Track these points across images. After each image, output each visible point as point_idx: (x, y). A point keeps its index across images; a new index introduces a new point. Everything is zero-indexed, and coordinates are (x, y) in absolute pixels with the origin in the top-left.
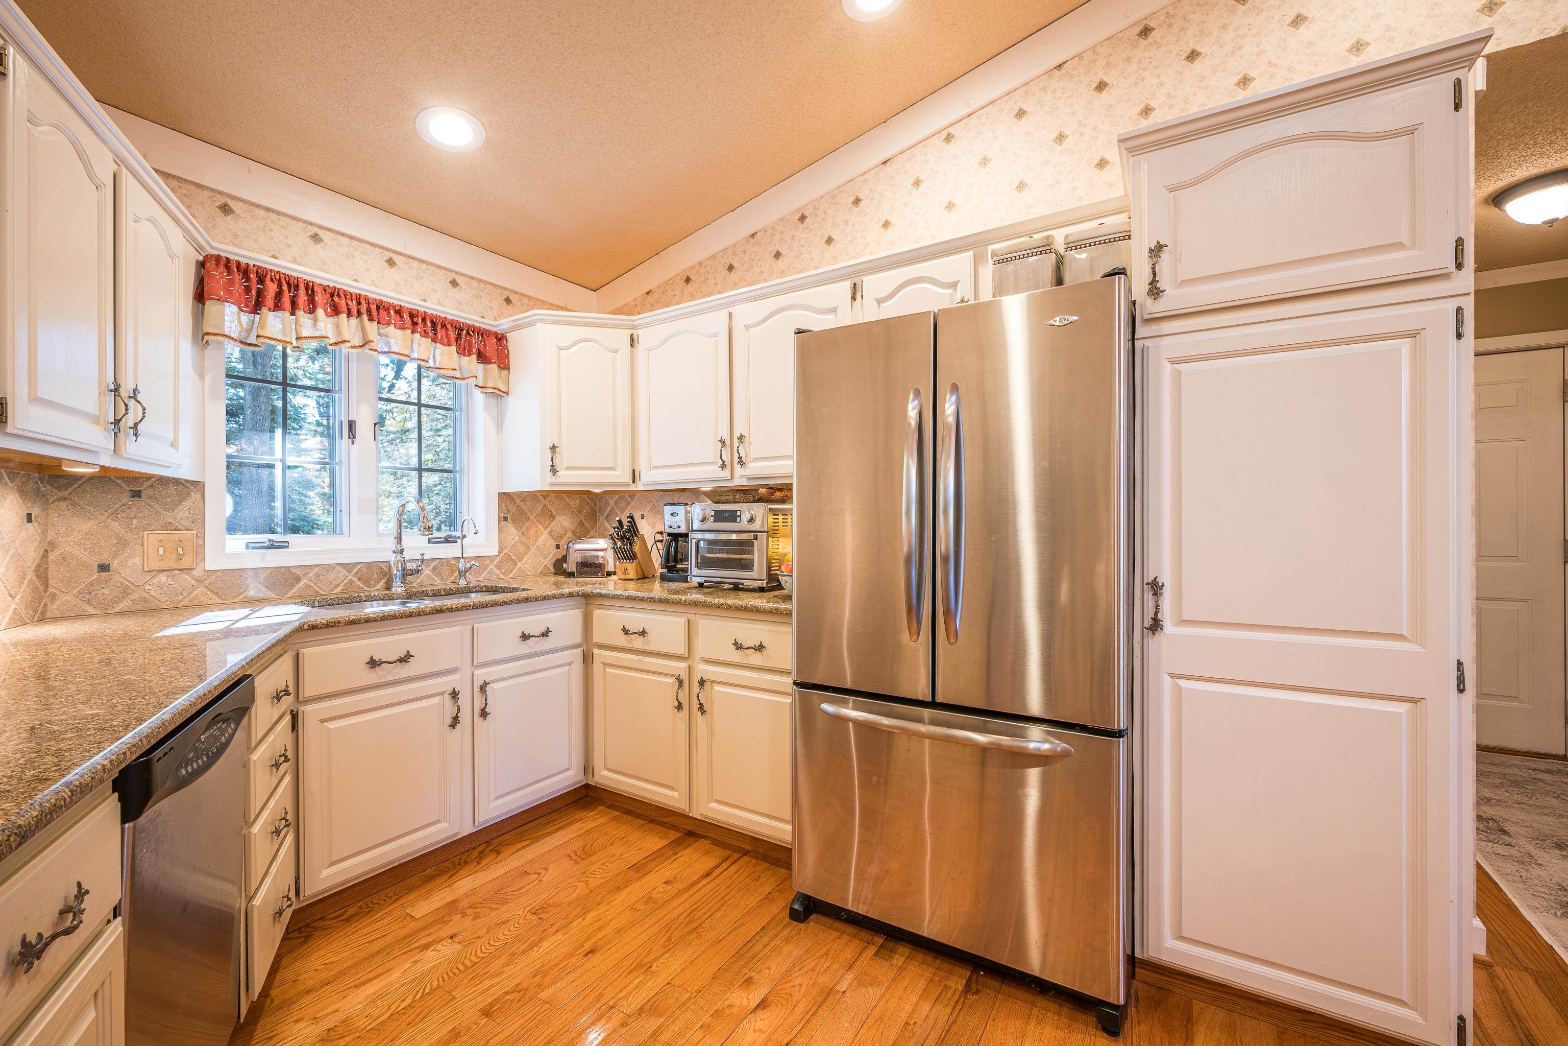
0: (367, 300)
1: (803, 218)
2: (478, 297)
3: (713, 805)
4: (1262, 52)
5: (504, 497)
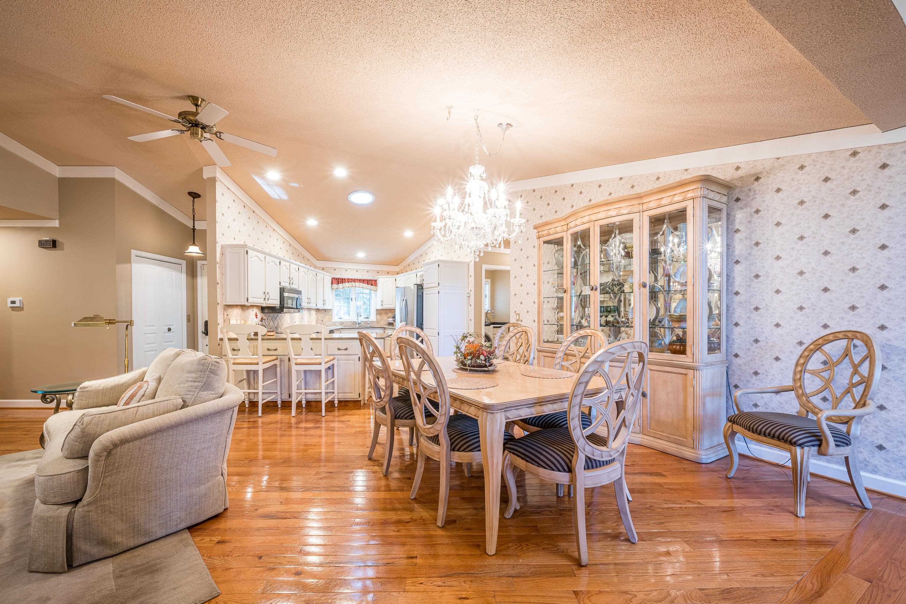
0: (353, 279)
2: (372, 273)
5: (377, 310)
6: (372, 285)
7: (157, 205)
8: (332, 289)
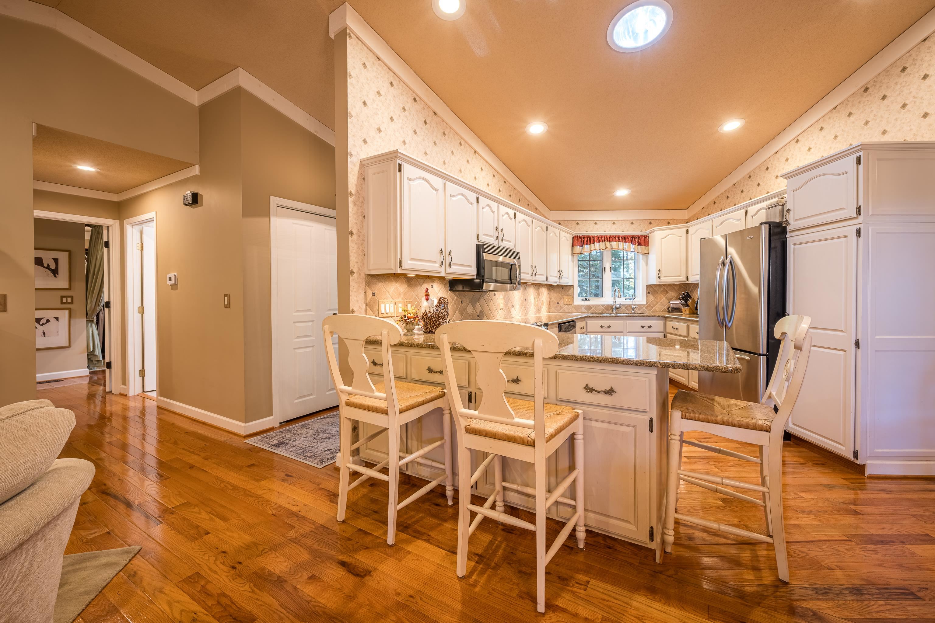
0: (607, 236)
1: (750, 177)
2: (640, 225)
3: (693, 383)
4: (911, 92)
5: (648, 286)
6: (639, 244)
7: (312, 131)
8: (573, 254)
